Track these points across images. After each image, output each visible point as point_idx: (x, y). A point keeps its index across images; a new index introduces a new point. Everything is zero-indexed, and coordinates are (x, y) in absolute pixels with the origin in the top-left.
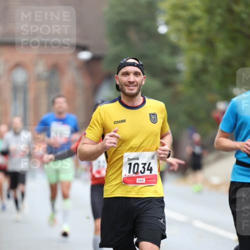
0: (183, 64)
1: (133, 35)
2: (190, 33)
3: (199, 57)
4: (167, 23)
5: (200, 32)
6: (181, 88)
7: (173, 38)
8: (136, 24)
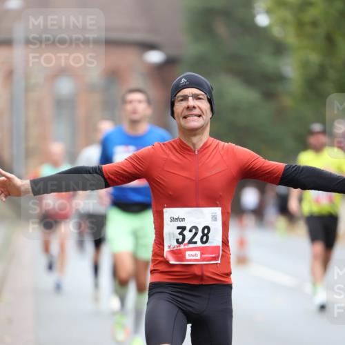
0: (291, 68)
1: (221, 29)
2: (300, 24)
3: (315, 58)
4: (269, 12)
5: (315, 24)
6: (288, 102)
7: (277, 32)
8: (226, 14)
